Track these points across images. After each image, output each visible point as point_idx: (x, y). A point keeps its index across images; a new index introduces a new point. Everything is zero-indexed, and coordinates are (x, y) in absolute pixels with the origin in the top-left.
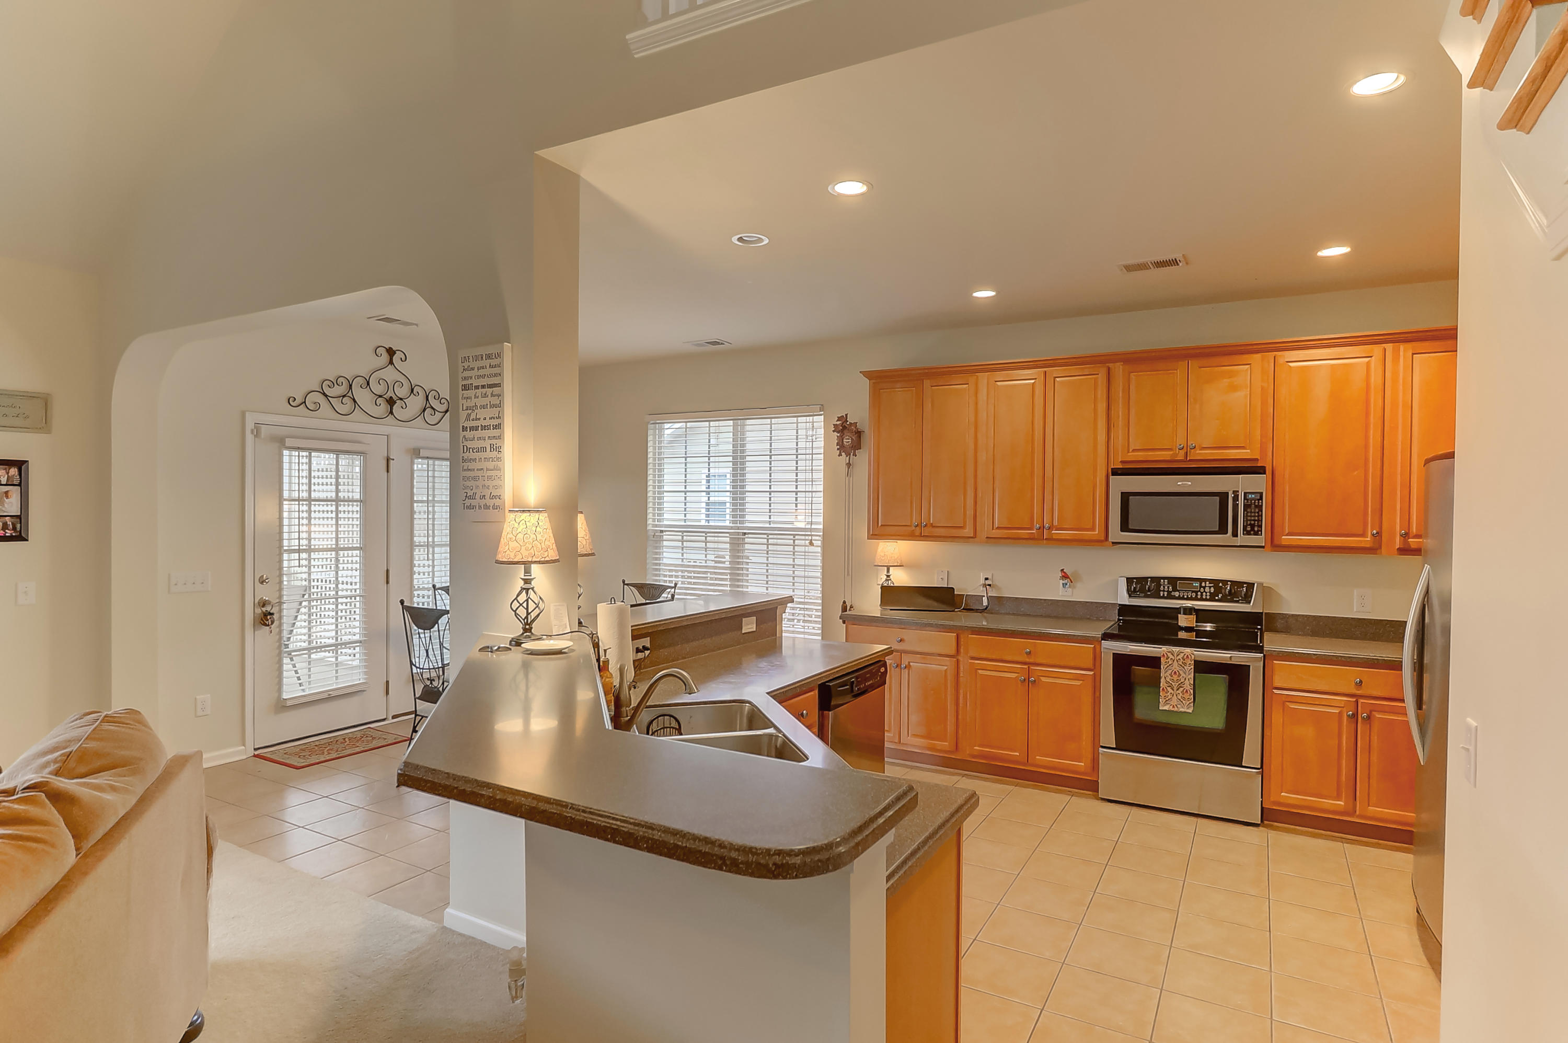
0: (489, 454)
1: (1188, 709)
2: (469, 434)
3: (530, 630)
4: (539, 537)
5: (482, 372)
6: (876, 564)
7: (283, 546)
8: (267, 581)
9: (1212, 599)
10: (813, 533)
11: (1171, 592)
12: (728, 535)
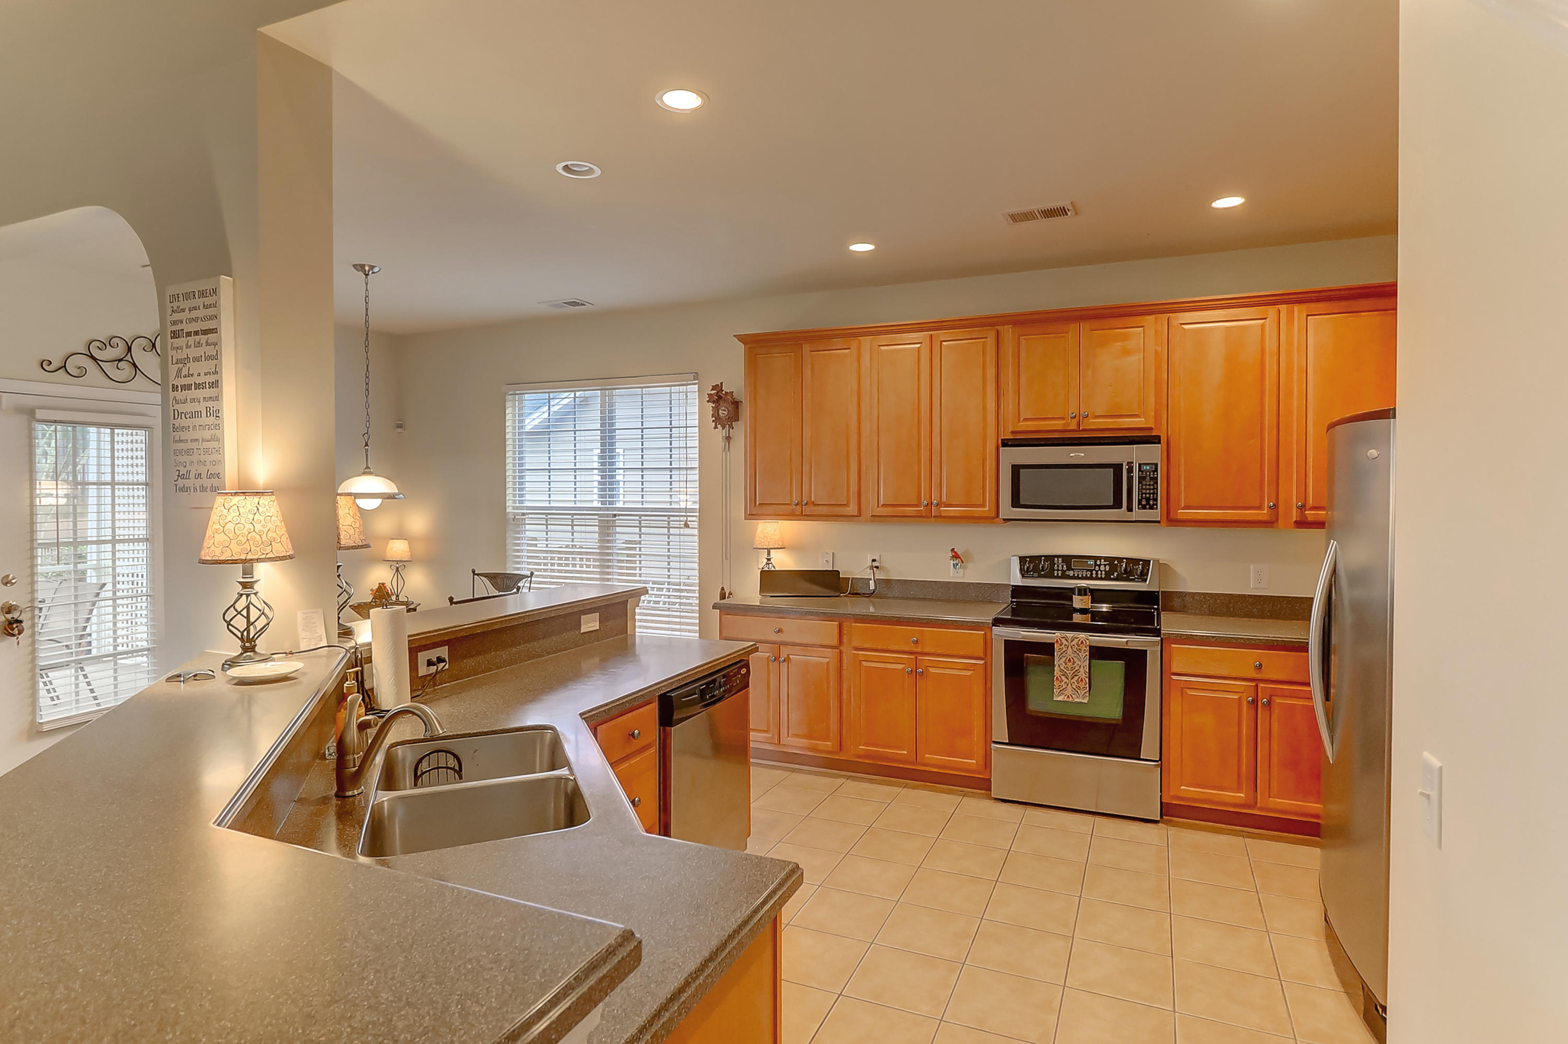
0: (204, 420)
1: (1083, 699)
2: (180, 395)
3: (253, 649)
4: (258, 527)
5: (195, 314)
6: (755, 547)
7: (37, 540)
8: (13, 581)
9: (1107, 578)
10: (688, 514)
11: (1065, 571)
12: (596, 517)
